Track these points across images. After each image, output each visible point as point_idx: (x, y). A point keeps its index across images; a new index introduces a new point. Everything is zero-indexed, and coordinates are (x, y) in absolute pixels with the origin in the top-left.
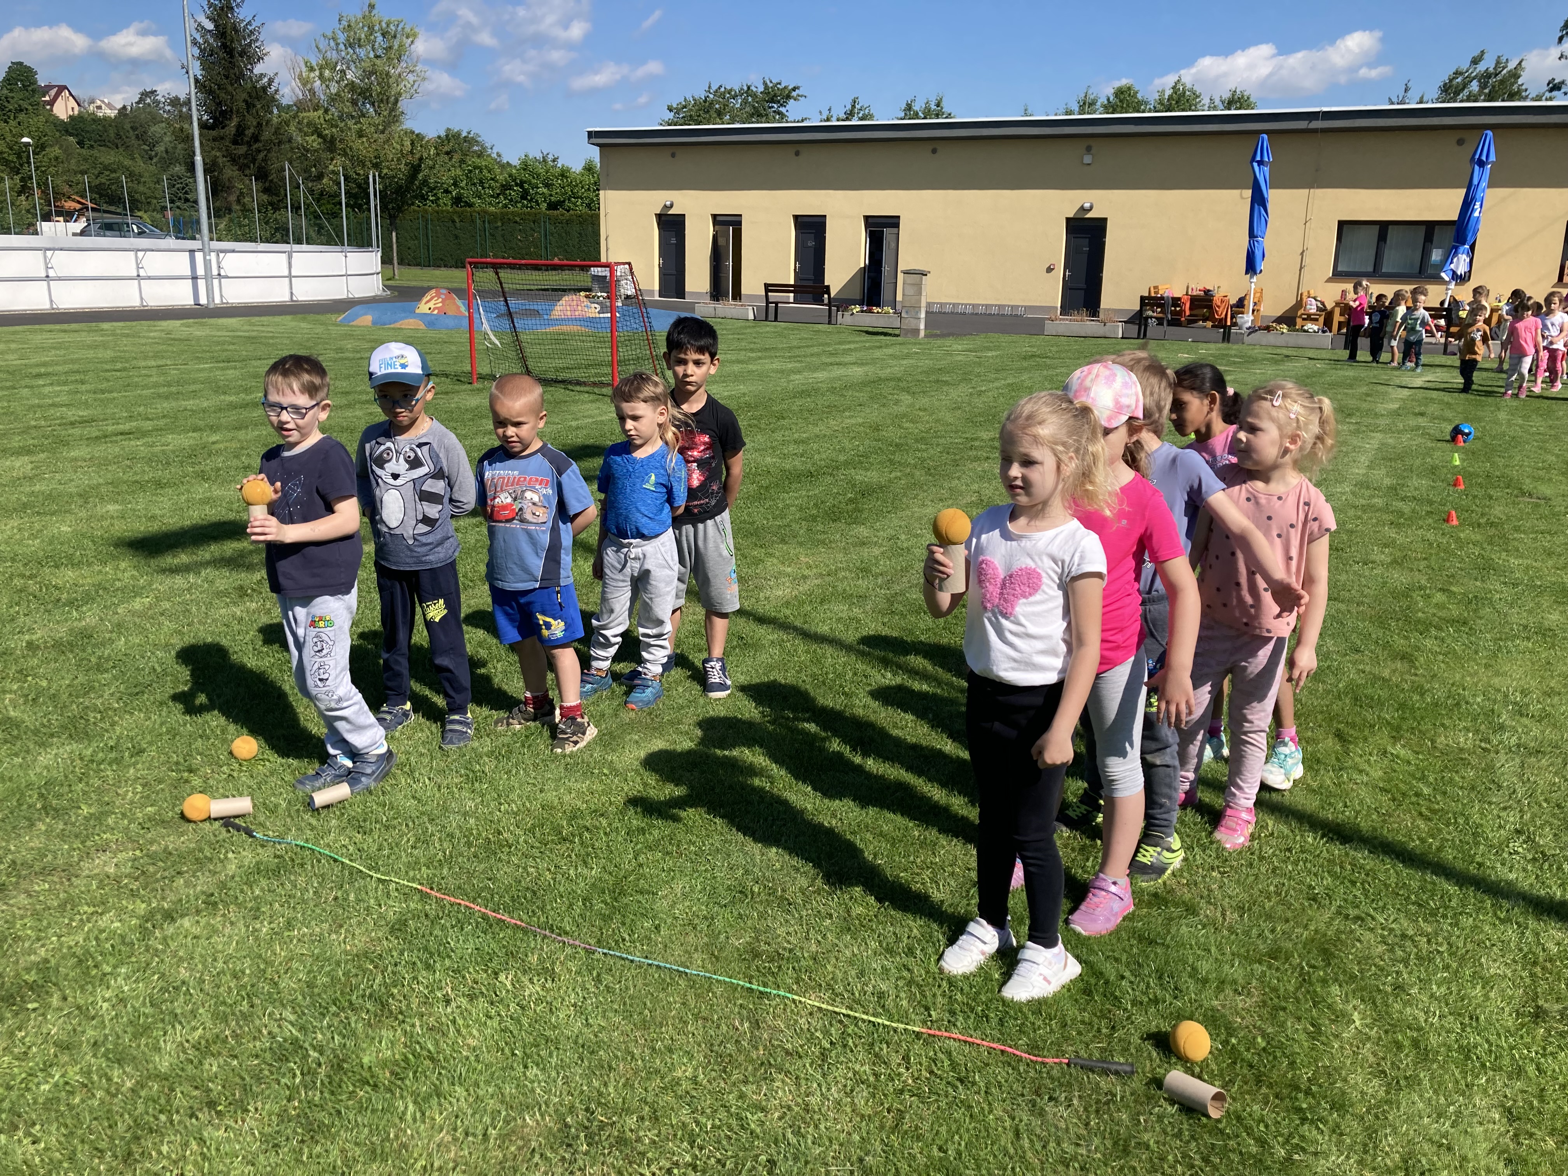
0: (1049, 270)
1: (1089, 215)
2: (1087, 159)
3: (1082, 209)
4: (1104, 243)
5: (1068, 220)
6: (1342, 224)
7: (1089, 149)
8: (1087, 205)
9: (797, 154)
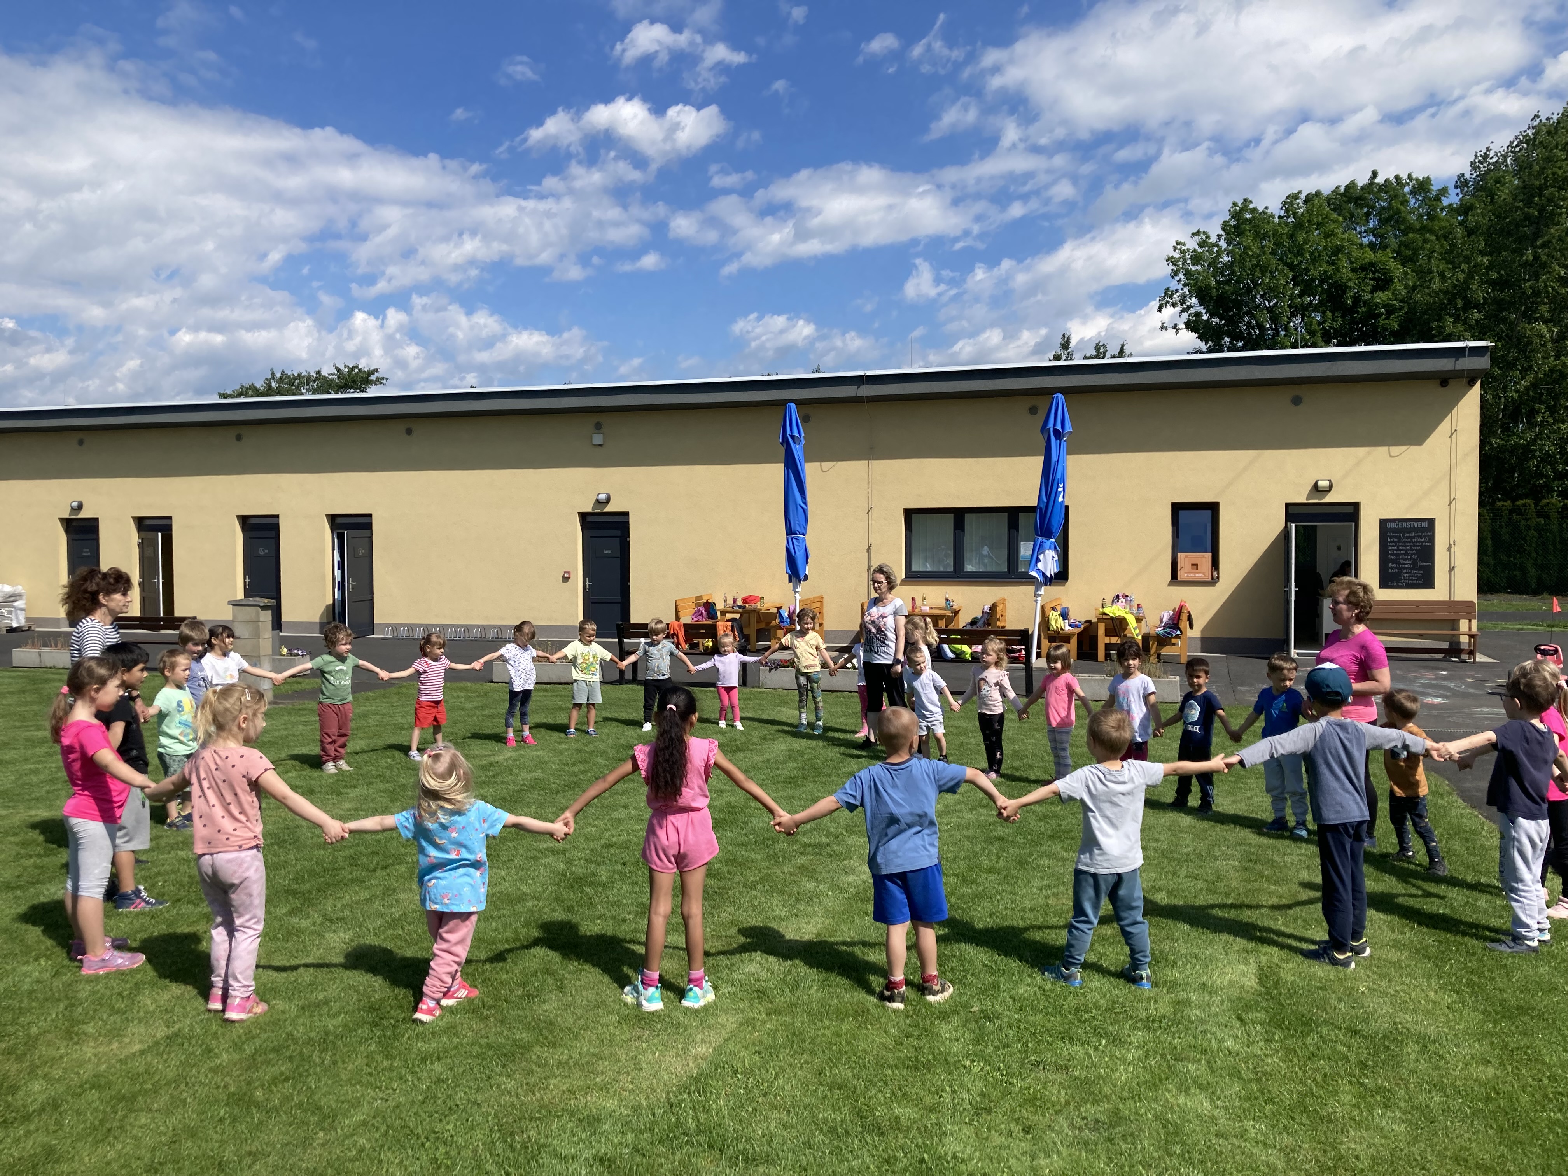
0: (566, 579)
1: (609, 509)
2: (598, 439)
3: (598, 502)
4: (628, 544)
5: (583, 516)
6: (910, 514)
7: (598, 427)
8: (603, 497)
9: (239, 438)
